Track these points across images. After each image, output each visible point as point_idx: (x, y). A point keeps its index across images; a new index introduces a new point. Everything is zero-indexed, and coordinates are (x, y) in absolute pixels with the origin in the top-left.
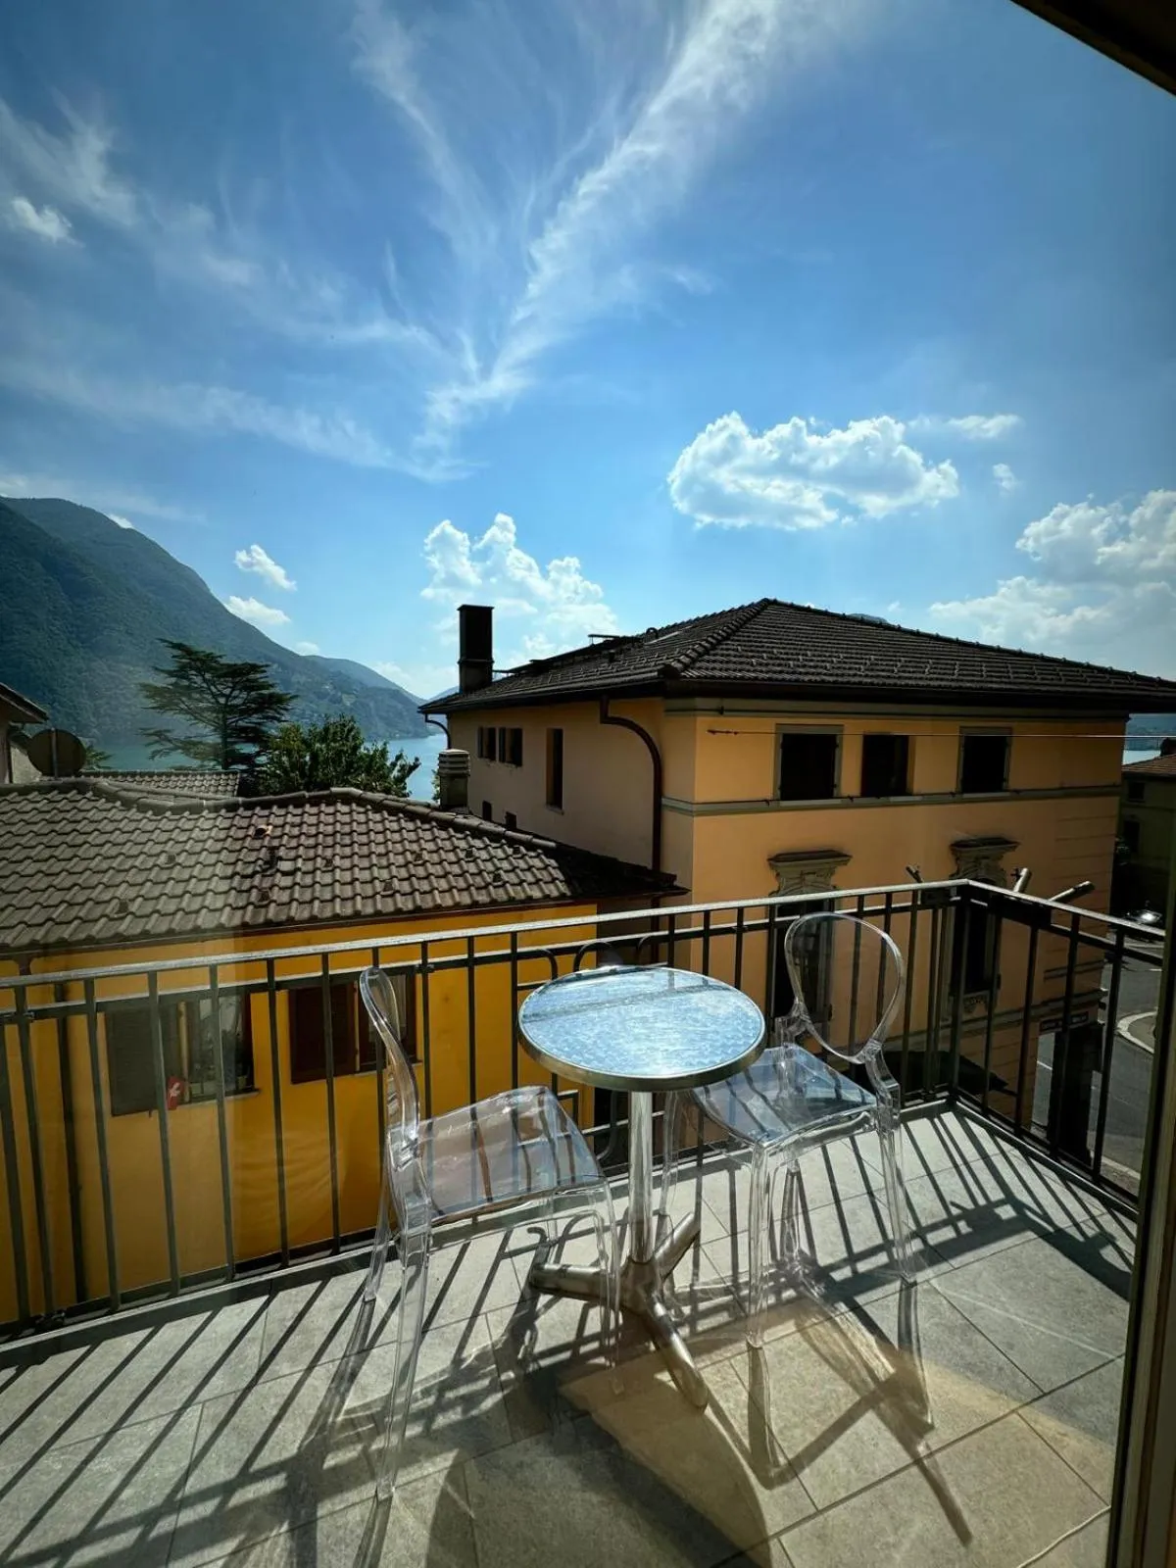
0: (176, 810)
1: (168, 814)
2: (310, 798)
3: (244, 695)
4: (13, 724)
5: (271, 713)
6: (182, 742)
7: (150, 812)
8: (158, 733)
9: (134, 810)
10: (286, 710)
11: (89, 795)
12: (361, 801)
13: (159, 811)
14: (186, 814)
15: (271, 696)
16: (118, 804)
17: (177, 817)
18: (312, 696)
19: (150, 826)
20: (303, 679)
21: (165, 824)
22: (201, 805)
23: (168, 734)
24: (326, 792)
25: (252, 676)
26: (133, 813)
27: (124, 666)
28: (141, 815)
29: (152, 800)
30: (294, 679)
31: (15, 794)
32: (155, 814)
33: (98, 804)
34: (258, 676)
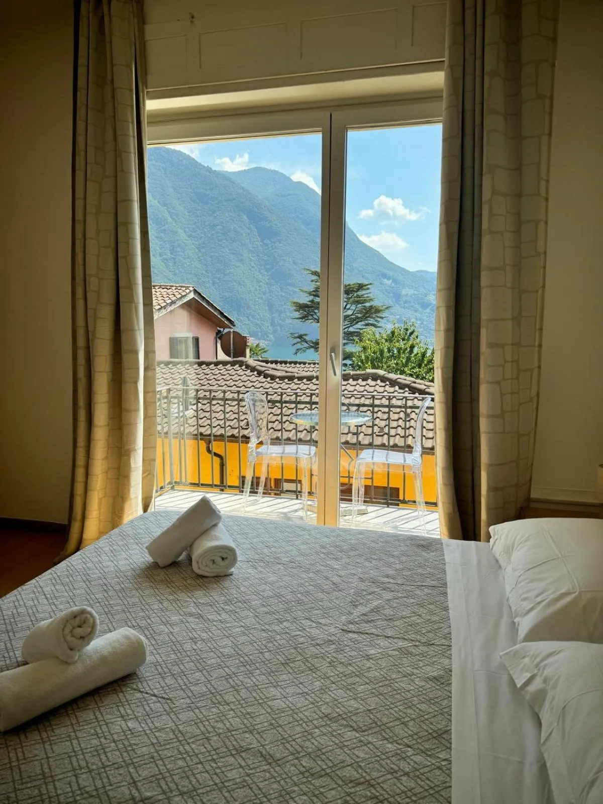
0: (282, 378)
1: (277, 380)
2: (353, 375)
3: (353, 307)
4: (219, 329)
5: (371, 321)
6: (313, 343)
7: (269, 379)
8: (300, 337)
9: (262, 377)
10: (382, 318)
11: (244, 367)
12: (383, 379)
13: (273, 378)
14: (286, 380)
15: (371, 307)
16: (256, 373)
17: (281, 382)
18: (417, 306)
19: (268, 386)
20: (411, 292)
21: (275, 385)
22: (294, 376)
23: (304, 337)
24: (363, 372)
25: (360, 293)
26: (261, 378)
27: (291, 288)
28: (265, 380)
29: (271, 372)
30: (404, 292)
31: (213, 365)
32: (271, 380)
33: (246, 373)
34: (364, 292)
